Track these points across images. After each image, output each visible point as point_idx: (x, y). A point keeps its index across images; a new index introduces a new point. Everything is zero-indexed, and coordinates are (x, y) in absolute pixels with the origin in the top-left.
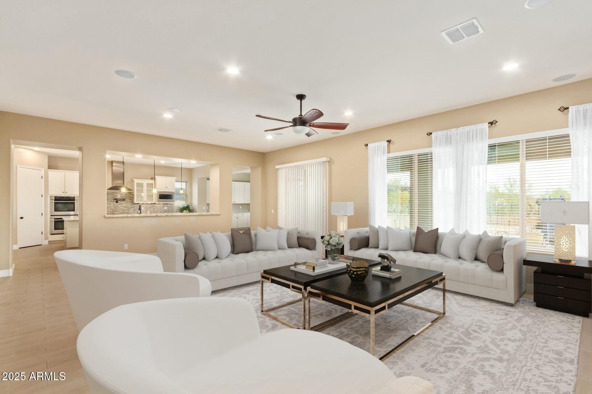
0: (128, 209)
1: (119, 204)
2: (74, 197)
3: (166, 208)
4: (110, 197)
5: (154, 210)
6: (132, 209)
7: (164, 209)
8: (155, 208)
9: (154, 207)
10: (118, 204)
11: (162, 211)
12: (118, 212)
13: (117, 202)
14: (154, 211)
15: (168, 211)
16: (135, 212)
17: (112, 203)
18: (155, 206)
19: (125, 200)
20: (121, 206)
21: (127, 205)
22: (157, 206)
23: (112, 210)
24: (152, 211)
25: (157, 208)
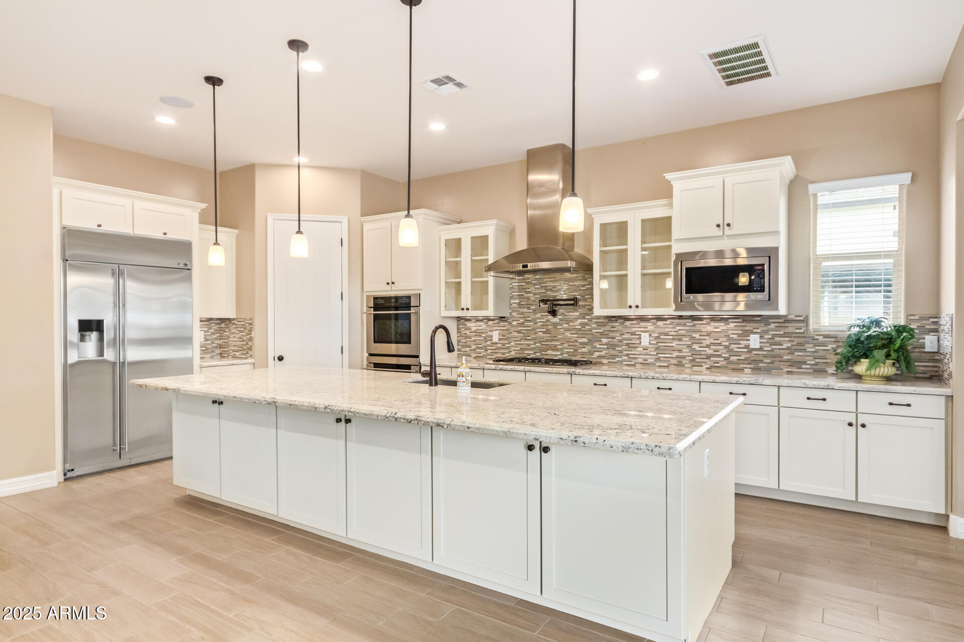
0: (590, 342)
1: (561, 320)
2: (409, 297)
3: (754, 341)
4: (535, 294)
5: (696, 347)
6: (605, 341)
7: (747, 347)
8: (699, 342)
9: (697, 336)
10: (556, 320)
11: (737, 354)
12: (557, 350)
13: (553, 313)
14: (694, 353)
15: (765, 356)
16: (614, 352)
17: (539, 315)
18: (698, 327)
19: (580, 303)
20: (566, 330)
21: (587, 324)
22: (709, 328)
23: (540, 342)
24: (686, 352)
25: (708, 341)
